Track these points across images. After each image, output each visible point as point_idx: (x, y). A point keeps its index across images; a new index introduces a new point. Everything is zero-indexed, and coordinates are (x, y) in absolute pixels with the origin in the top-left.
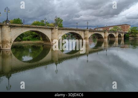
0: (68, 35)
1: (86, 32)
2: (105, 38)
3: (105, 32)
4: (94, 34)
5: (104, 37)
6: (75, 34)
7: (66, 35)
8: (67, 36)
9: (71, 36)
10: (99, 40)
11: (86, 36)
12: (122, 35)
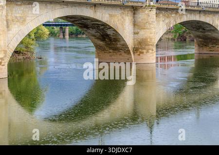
0: (56, 29)
1: (142, 16)
4: (183, 24)
6: (88, 22)
7: (46, 31)
8: (52, 34)
9: (71, 34)
10: (205, 50)
11: (143, 34)
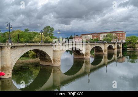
1: (87, 46)
2: (105, 51)
3: (104, 44)
5: (103, 50)
11: (87, 51)
12: (120, 46)
